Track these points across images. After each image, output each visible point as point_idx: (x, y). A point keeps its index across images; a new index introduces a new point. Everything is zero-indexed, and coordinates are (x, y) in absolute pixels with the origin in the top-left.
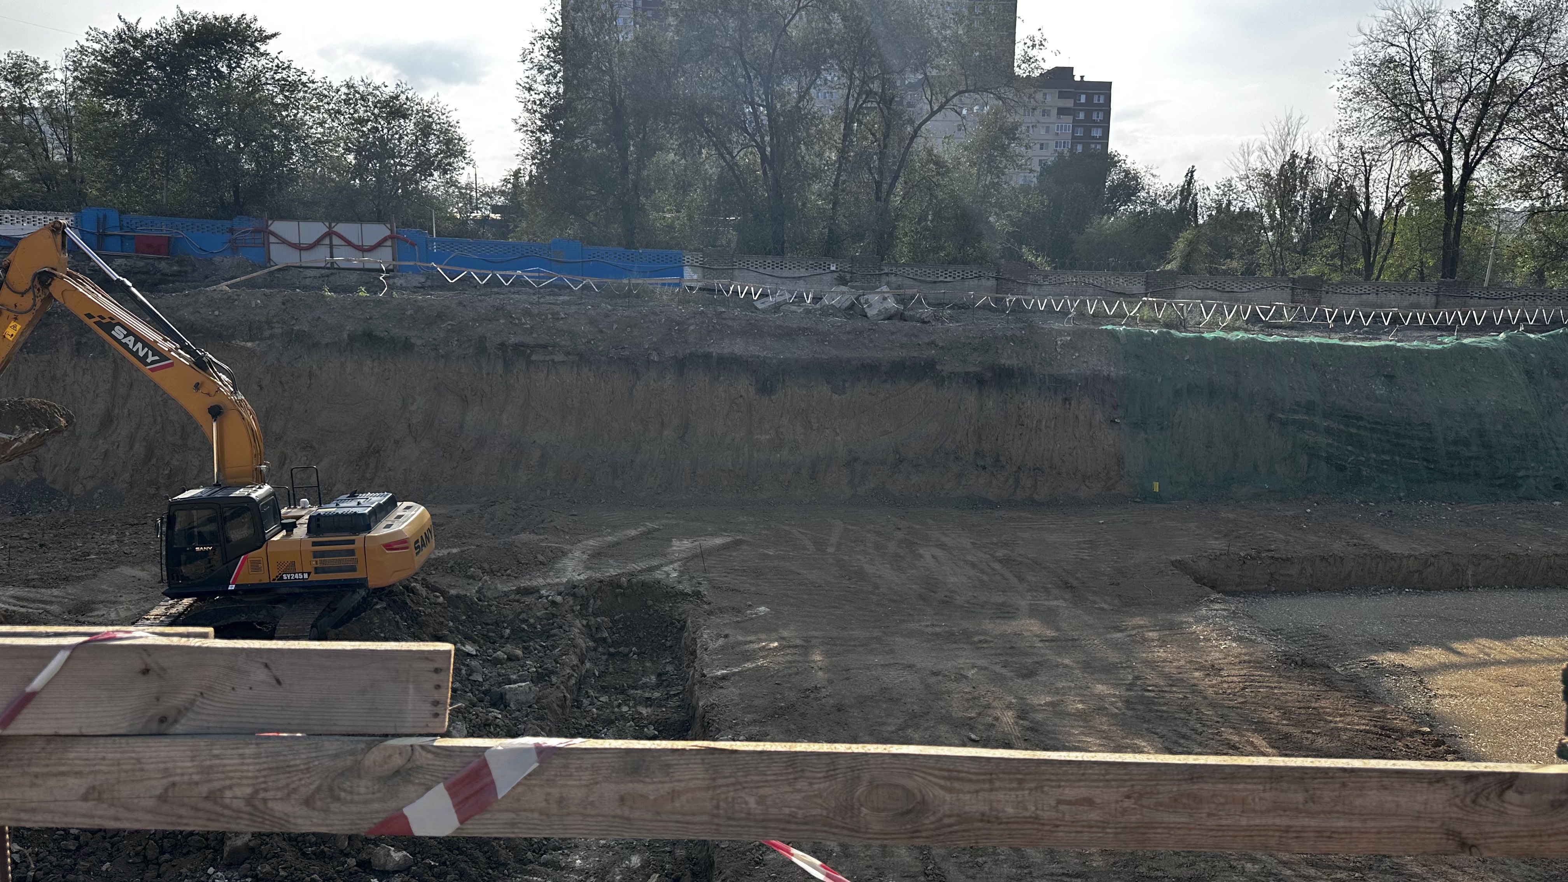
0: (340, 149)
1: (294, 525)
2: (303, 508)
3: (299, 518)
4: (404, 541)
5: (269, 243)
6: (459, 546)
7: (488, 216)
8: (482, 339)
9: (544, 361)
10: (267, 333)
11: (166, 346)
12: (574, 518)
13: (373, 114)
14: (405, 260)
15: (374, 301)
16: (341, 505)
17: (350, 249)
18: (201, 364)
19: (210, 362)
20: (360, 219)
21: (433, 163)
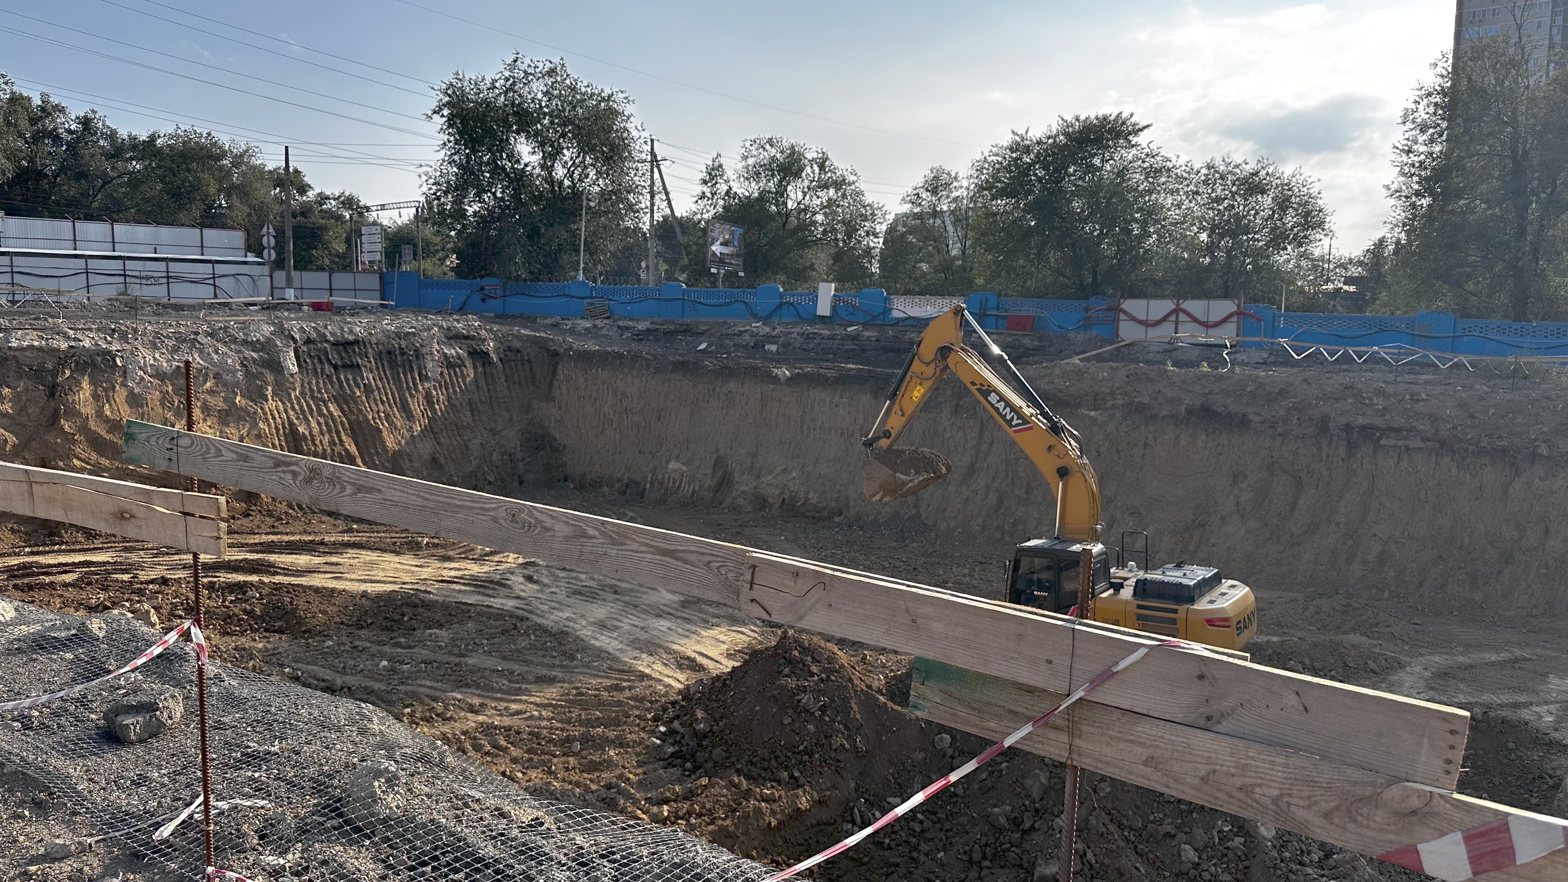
0: (1195, 228)
1: (1121, 586)
2: (1131, 571)
3: (1126, 579)
4: (1226, 620)
5: (1119, 320)
6: (1280, 635)
7: (1341, 288)
8: (1325, 419)
9: (1395, 446)
10: (1109, 404)
11: (1028, 411)
12: (1417, 627)
13: (1231, 192)
14: (1250, 336)
15: (1214, 377)
16: (1168, 573)
17: (1195, 325)
18: (1055, 429)
19: (1063, 428)
20: (1207, 295)
21: (1288, 236)
